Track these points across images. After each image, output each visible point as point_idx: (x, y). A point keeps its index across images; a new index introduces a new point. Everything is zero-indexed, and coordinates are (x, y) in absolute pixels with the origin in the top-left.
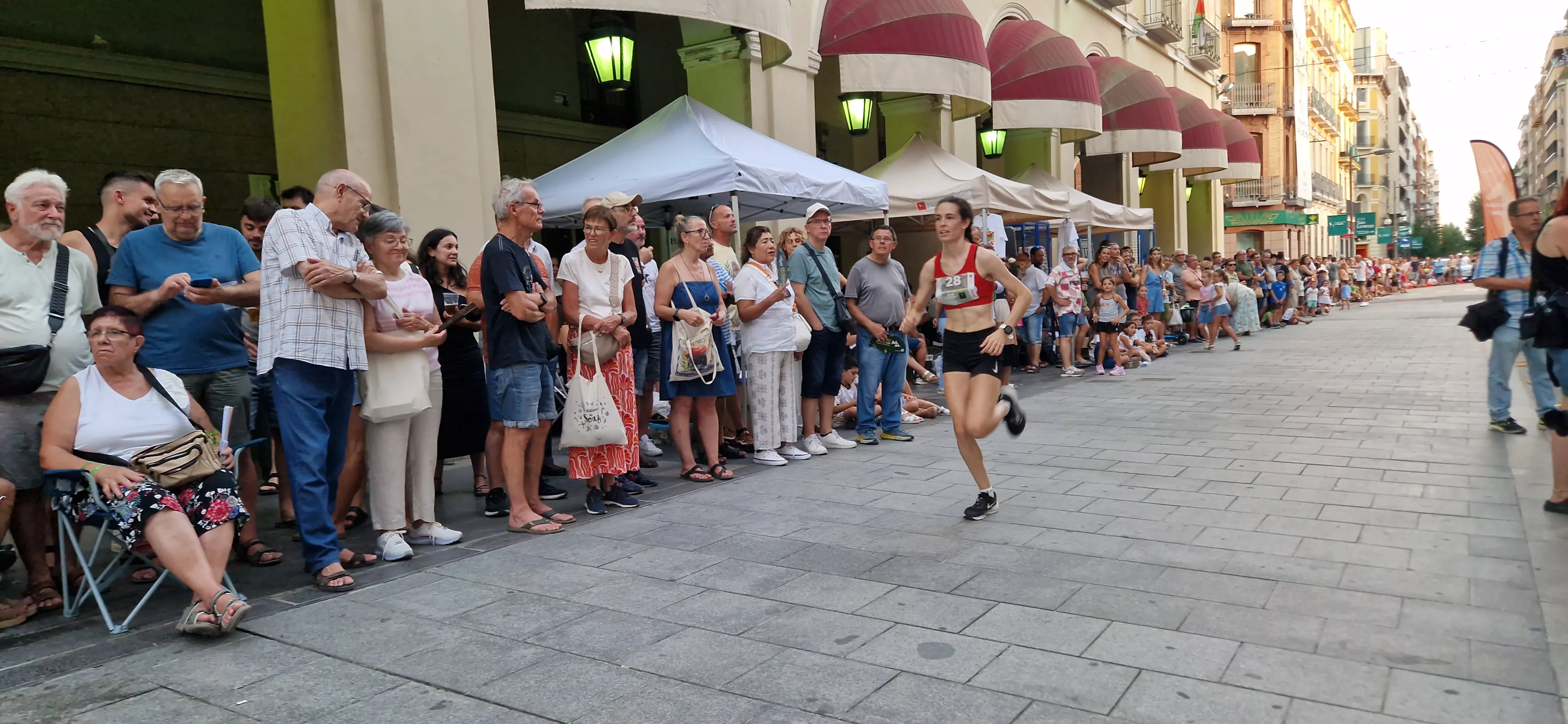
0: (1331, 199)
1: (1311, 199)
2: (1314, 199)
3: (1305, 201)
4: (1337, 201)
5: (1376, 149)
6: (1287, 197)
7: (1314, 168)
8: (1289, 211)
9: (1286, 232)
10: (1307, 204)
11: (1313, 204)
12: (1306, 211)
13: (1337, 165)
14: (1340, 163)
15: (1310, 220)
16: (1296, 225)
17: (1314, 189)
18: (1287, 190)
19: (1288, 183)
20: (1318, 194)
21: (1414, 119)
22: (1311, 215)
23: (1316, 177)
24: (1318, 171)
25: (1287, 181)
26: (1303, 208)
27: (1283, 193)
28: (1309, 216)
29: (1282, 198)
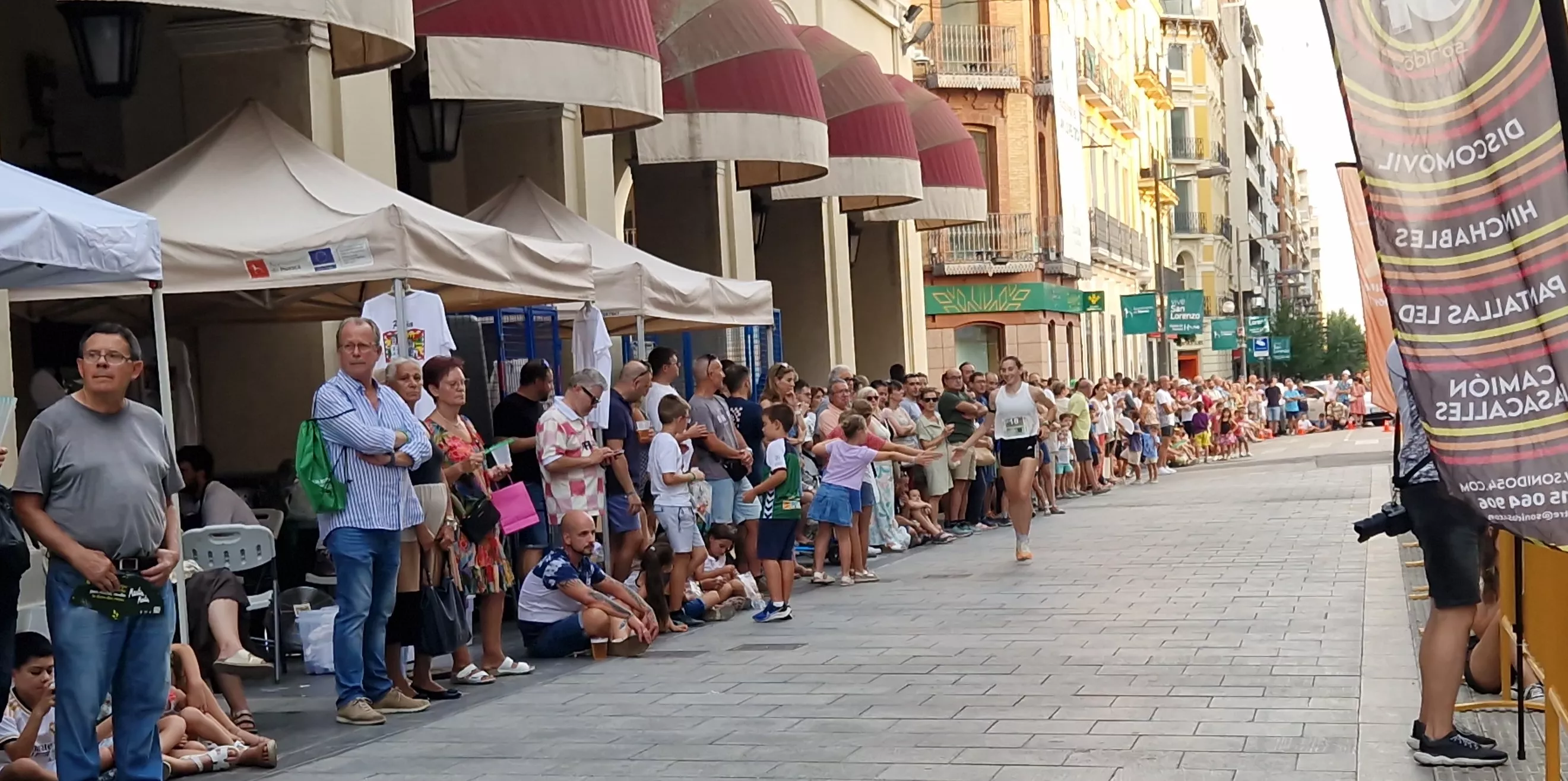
0: (1127, 261)
1: (1088, 262)
2: (1094, 260)
3: (1078, 265)
4: (1137, 266)
5: (1205, 165)
6: (1045, 257)
7: (1095, 201)
8: (1046, 284)
9: (1045, 328)
10: (1082, 271)
11: (1094, 270)
12: (1082, 286)
13: (1137, 192)
14: (1140, 188)
15: (1090, 303)
16: (1063, 313)
17: (1094, 242)
18: (1045, 244)
19: (1046, 229)
20: (1102, 251)
21: (1269, 108)
22: (1090, 293)
23: (1096, 216)
24: (1101, 207)
25: (1044, 225)
26: (1074, 279)
27: (1036, 249)
28: (1086, 295)
29: (1035, 259)
